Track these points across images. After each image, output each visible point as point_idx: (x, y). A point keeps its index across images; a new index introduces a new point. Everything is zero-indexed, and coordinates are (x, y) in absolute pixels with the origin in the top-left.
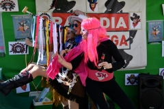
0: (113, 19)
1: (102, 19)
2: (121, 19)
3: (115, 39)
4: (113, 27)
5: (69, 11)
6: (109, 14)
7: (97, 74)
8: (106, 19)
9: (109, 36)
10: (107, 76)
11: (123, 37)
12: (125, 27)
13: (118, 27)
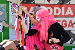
0: (63, 8)
1: (55, 9)
2: (69, 9)
3: (64, 23)
4: (63, 14)
5: (32, 3)
6: (60, 5)
7: (51, 47)
8: (58, 8)
9: (60, 21)
10: (58, 48)
11: (71, 21)
12: (72, 14)
13: (67, 14)
